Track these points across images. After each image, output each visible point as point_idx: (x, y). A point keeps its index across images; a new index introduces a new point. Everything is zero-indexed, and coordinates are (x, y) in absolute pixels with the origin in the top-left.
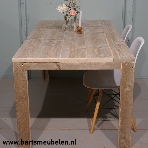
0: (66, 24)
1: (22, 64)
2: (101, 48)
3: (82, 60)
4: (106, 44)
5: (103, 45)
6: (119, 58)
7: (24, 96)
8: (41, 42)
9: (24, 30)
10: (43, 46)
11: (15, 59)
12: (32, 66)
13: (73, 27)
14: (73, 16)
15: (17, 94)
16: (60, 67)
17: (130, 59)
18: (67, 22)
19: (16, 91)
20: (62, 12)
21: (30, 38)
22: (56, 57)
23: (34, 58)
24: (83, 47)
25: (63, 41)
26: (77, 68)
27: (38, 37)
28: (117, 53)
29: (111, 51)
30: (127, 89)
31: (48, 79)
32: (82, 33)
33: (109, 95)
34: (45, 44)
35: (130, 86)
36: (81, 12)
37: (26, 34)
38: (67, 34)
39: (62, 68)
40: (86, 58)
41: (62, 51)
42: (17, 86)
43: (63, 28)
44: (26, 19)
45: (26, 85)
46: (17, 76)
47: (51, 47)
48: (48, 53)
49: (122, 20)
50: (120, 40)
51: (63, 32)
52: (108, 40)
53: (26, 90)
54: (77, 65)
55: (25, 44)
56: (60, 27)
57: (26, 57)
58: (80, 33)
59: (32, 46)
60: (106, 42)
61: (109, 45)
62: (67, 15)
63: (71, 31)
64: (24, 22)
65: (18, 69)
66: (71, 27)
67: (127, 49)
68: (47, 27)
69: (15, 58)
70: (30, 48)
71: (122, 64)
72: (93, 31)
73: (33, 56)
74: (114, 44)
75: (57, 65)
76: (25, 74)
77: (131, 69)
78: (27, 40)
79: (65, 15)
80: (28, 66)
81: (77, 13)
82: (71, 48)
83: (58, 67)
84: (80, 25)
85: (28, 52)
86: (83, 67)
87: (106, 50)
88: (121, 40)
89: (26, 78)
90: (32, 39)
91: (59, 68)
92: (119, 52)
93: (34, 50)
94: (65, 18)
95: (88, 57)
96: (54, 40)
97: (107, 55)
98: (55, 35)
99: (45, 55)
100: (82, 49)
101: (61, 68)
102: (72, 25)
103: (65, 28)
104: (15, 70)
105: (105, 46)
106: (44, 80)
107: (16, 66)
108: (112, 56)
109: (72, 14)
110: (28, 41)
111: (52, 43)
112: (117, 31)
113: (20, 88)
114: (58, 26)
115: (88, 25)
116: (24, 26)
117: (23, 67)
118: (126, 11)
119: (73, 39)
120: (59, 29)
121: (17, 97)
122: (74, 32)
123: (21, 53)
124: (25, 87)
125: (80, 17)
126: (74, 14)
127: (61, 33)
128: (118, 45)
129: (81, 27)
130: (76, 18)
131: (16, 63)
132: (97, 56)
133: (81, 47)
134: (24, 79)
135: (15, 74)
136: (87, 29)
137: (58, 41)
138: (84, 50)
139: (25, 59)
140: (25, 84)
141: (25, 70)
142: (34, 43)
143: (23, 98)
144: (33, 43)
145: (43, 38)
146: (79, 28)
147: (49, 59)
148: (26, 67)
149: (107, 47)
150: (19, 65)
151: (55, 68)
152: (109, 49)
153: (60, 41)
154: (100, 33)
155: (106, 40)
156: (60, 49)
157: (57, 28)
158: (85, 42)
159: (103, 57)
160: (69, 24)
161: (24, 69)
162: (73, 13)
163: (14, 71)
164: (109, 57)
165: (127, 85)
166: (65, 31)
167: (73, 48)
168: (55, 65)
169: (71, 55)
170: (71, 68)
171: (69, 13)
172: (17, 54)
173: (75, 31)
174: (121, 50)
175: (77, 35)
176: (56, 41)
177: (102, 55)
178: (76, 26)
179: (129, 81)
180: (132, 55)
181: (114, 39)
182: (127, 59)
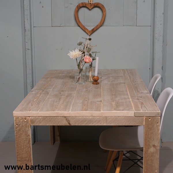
0: (80, 73)
1: (25, 119)
2: (120, 101)
3: (96, 113)
4: (127, 96)
5: (123, 97)
6: (141, 111)
7: (27, 158)
8: (48, 94)
9: (29, 81)
10: (51, 98)
11: (17, 113)
12: (37, 121)
13: (88, 77)
14: (88, 63)
15: (19, 155)
16: (70, 122)
17: (154, 112)
18: (81, 70)
19: (18, 152)
20: (74, 58)
21: (35, 90)
22: (65, 111)
23: (39, 111)
24: (99, 100)
25: (75, 93)
26: (90, 123)
27: (46, 88)
28: (140, 106)
29: (132, 104)
30: (152, 150)
31: (58, 143)
32: (98, 84)
33: (133, 160)
34: (53, 96)
35: (155, 145)
36: (97, 58)
37: (32, 86)
38: (80, 85)
39: (73, 124)
40: (101, 112)
41: (73, 104)
42: (19, 146)
43: (75, 77)
44: (32, 68)
45: (29, 145)
46: (19, 133)
47: (60, 99)
48: (56, 106)
49: (150, 69)
50: (144, 92)
51: (76, 83)
52: (129, 92)
53: (30, 150)
54: (90, 120)
55: (30, 97)
56: (72, 77)
57: (30, 111)
58: (96, 84)
59: (38, 99)
60: (127, 94)
61: (130, 97)
62: (81, 61)
63: (86, 82)
64: (29, 71)
65: (20, 125)
66: (85, 76)
67: (152, 102)
68: (57, 77)
69: (16, 111)
70: (35, 100)
71: (144, 119)
72: (112, 81)
73: (39, 109)
74: (136, 96)
75: (66, 119)
76: (28, 130)
77: (155, 125)
78: (32, 91)
79: (78, 62)
80: (32, 121)
81: (93, 60)
82: (84, 101)
83: (68, 122)
84: (96, 74)
85: (33, 105)
86: (98, 122)
87: (126, 102)
88: (146, 92)
89: (29, 135)
90: (38, 91)
91: (69, 124)
92: (142, 105)
93: (40, 102)
94: (79, 65)
95: (103, 111)
96: (64, 92)
97: (127, 108)
98: (66, 86)
99: (53, 107)
100: (98, 101)
101: (71, 124)
102: (87, 74)
103: (78, 77)
104: (17, 126)
105: (125, 98)
106: (54, 144)
107: (18, 122)
108: (132, 109)
109: (87, 61)
110: (34, 92)
111: (61, 95)
112: (141, 81)
113: (23, 147)
114: (71, 76)
115: (106, 75)
116: (29, 77)
117: (26, 122)
118: (154, 57)
119: (87, 91)
120: (72, 80)
121: (19, 159)
122: (89, 83)
123: (24, 106)
124: (29, 146)
125: (97, 64)
126: (89, 60)
127: (73, 83)
128: (141, 97)
129: (98, 76)
130: (92, 66)
131: (17, 118)
132: (115, 109)
133: (96, 100)
134: (28, 136)
135: (16, 130)
136: (106, 79)
137: (70, 92)
138: (99, 103)
139: (28, 113)
140: (28, 143)
141: (29, 127)
142: (40, 96)
143: (25, 160)
144: (38, 95)
145: (51, 90)
146: (95, 78)
147: (57, 113)
148: (30, 122)
149: (128, 100)
150: (21, 120)
151: (64, 123)
152: (130, 102)
153: (72, 92)
154: (120, 83)
155: (127, 91)
156: (71, 102)
157: (69, 78)
158: (102, 94)
159: (121, 110)
160: (83, 73)
161: (27, 125)
162: (87, 59)
163: (16, 128)
164: (129, 110)
165: (151, 145)
166: (78, 81)
167: (86, 101)
168: (65, 119)
169: (83, 108)
170: (83, 123)
171: (83, 59)
172: (20, 107)
173: (91, 81)
174: (144, 103)
175: (92, 86)
176: (66, 93)
177: (121, 108)
178: (92, 76)
179: (154, 139)
180: (157, 108)
181: (137, 90)
182: (151, 113)
